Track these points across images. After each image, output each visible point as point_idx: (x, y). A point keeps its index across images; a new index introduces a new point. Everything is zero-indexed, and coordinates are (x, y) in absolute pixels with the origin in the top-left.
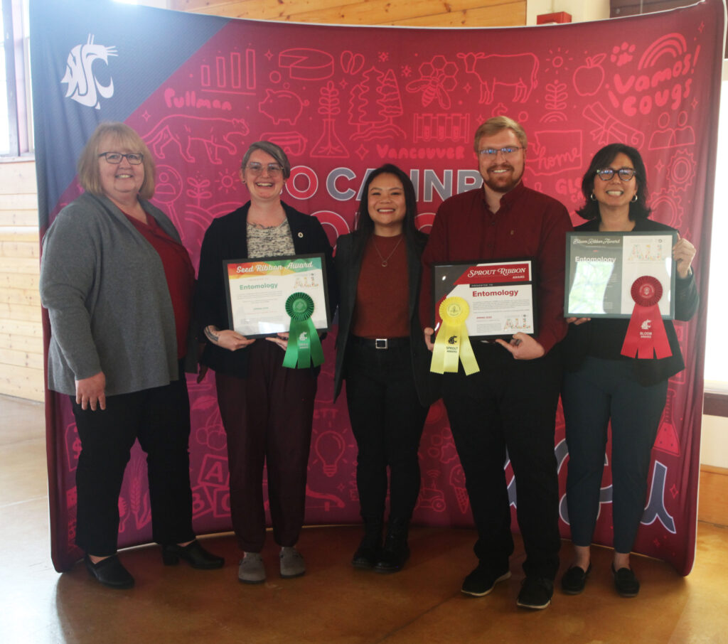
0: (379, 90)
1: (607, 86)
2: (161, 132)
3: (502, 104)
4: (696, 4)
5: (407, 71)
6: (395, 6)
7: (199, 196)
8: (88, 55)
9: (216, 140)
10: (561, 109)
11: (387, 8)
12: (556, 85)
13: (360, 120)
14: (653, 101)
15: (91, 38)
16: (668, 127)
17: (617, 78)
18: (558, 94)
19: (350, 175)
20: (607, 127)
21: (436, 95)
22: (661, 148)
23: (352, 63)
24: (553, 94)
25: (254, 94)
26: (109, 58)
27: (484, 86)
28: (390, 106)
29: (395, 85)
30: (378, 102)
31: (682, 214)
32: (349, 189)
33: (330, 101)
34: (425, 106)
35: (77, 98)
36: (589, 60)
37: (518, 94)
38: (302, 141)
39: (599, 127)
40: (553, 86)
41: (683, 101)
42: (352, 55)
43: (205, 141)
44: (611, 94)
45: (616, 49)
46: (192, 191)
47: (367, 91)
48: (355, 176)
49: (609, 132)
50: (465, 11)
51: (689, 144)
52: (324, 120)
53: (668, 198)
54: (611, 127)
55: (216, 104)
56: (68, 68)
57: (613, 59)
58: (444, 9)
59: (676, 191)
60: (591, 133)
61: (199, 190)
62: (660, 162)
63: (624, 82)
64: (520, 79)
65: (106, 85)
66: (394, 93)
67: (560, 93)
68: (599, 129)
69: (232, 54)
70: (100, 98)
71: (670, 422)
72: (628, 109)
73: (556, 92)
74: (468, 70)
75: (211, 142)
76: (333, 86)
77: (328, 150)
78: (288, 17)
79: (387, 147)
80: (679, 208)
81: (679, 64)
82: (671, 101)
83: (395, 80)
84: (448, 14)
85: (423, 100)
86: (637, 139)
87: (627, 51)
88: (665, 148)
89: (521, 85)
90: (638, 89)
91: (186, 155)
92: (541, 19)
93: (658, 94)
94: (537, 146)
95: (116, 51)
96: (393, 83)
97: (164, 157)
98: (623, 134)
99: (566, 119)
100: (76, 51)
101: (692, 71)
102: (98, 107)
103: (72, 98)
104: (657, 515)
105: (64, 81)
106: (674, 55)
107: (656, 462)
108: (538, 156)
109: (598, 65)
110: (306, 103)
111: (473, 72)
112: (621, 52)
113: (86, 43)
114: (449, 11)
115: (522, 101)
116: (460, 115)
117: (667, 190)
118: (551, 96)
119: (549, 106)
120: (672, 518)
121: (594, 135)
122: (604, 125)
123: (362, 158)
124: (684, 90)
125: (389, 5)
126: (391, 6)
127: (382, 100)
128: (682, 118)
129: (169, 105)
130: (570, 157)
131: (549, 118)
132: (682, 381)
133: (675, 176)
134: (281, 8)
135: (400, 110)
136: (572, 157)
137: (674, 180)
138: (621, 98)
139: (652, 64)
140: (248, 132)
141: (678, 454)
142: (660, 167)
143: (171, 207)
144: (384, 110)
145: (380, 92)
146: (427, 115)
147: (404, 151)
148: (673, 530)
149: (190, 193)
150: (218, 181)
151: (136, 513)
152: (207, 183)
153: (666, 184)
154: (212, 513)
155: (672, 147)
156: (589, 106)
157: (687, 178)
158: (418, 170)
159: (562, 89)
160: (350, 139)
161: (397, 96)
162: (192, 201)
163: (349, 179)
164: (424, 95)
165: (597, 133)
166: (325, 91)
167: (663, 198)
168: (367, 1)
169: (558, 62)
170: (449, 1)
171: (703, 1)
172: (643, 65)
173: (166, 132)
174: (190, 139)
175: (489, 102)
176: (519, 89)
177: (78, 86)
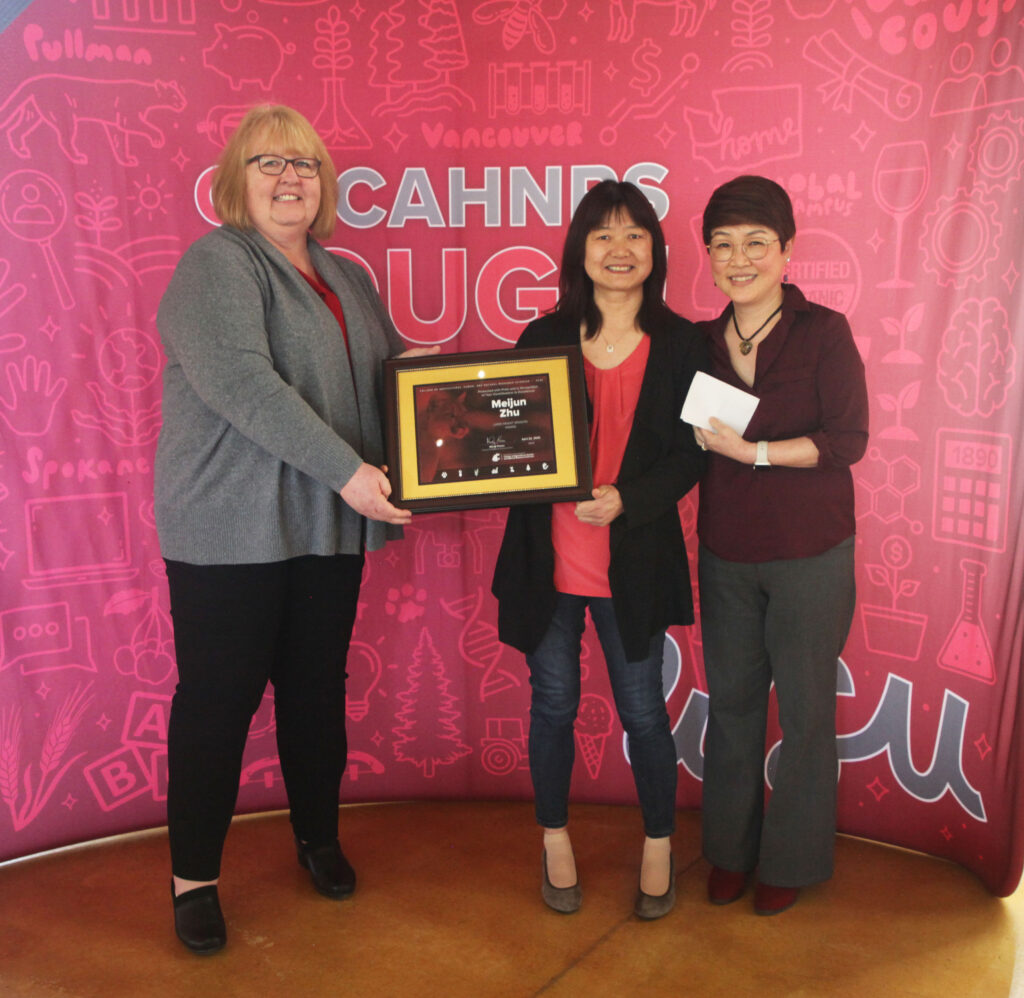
0: (423, 20)
2: (21, 108)
3: (650, 40)
7: (98, 226)
9: (125, 120)
10: (760, 46)
13: (390, 78)
16: (969, 71)
18: (754, 19)
19: (377, 181)
20: (848, 79)
21: (528, 29)
22: (958, 111)
24: (746, 18)
25: (193, 33)
27: (616, 9)
28: (445, 51)
29: (452, 11)
30: (421, 42)
31: (1000, 235)
32: (374, 207)
33: (333, 44)
34: (508, 48)
37: (681, 21)
39: (833, 77)
41: (1002, 20)
43: (104, 123)
44: (855, 12)
46: (85, 217)
48: (384, 183)
49: (853, 85)
52: (325, 80)
53: (971, 205)
54: (858, 76)
55: (123, 53)
59: (988, 192)
60: (819, 89)
62: (954, 138)
66: (451, 26)
68: (833, 81)
71: (975, 621)
73: (751, 14)
75: (117, 124)
76: (339, 16)
77: (333, 136)
79: (440, 126)
80: (995, 224)
82: (977, 20)
83: (453, 2)
85: (505, 37)
86: (909, 98)
88: (965, 110)
89: (685, 4)
91: (71, 152)
93: (949, 9)
94: (716, 117)
96: (449, 7)
97: (29, 156)
98: (881, 89)
99: (772, 66)
104: (948, 786)
107: (947, 692)
108: (720, 135)
110: (290, 49)
115: (688, 34)
116: (574, 63)
117: (969, 192)
118: (741, 21)
119: (738, 42)
120: (978, 793)
121: (825, 92)
122: (844, 72)
123: (396, 149)
127: (430, 40)
128: (998, 54)
129: (34, 57)
130: (779, 136)
131: (737, 64)
132: (1000, 547)
133: (985, 163)
135: (462, 58)
136: (783, 135)
137: (983, 170)
138: (876, 20)
140: (184, 104)
141: (991, 680)
142: (956, 149)
143: (47, 249)
144: (434, 59)
145: (425, 25)
146: (512, 65)
147: (471, 134)
148: (982, 816)
149: (82, 222)
150: (133, 198)
151: (11, 803)
152: (113, 202)
153: (967, 180)
154: (150, 791)
155: (979, 107)
156: (814, 37)
157: (1012, 165)
158: (499, 169)
159: (764, 8)
160: (373, 114)
161: (455, 31)
162: (87, 236)
163: (374, 189)
164: (506, 28)
165: (829, 89)
166: (323, 26)
167: (962, 207)
173: (30, 107)
174: (76, 119)
175: (626, 37)
176: (682, 11)
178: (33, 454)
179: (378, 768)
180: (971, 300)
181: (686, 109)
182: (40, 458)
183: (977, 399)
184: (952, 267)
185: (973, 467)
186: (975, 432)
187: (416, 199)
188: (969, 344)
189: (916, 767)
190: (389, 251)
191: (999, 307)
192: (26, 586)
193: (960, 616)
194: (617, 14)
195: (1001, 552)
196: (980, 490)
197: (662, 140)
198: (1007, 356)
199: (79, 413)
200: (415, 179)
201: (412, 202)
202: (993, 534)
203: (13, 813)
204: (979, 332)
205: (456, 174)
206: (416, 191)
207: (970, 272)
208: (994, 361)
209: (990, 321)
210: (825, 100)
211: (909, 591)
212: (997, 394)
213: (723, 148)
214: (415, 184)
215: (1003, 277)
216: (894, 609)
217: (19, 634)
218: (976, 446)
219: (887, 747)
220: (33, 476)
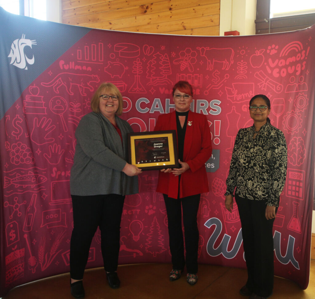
0: (161, 63)
1: (266, 64)
2: (58, 81)
3: (217, 70)
4: (306, 28)
5: (173, 54)
6: (161, 26)
7: (75, 111)
8: (22, 44)
9: (84, 85)
10: (244, 73)
11: (158, 27)
12: (242, 63)
13: (152, 76)
14: (287, 71)
15: (24, 36)
16: (294, 83)
17: (270, 60)
18: (243, 66)
19: (147, 101)
20: (265, 82)
21: (187, 66)
22: (292, 92)
23: (148, 51)
25: (102, 64)
26: (32, 45)
27: (209, 62)
28: (166, 70)
29: (168, 61)
30: (160, 68)
31: (302, 122)
32: (146, 108)
33: (138, 67)
34: (182, 70)
35: (15, 64)
36: (257, 52)
37: (225, 66)
38: (124, 85)
39: (262, 82)
40: (241, 63)
41: (302, 71)
42: (148, 47)
43: (78, 85)
44: (267, 67)
45: (269, 47)
47: (155, 63)
48: (149, 102)
49: (266, 84)
50: (192, 30)
51: (305, 91)
52: (135, 76)
53: (295, 114)
54: (268, 82)
55: (84, 68)
56: (11, 50)
57: (268, 51)
58: (182, 28)
59: (299, 112)
60: (258, 84)
61: (75, 109)
62: (291, 98)
63: (273, 62)
64: (226, 59)
65: (30, 58)
66: (168, 64)
67: (244, 66)
69: (92, 45)
70: (27, 64)
71: (296, 217)
72: (276, 74)
73: (242, 66)
74: (202, 55)
75: (82, 85)
76: (139, 60)
77: (137, 90)
78: (114, 30)
79: (164, 89)
80: (301, 119)
81: (299, 55)
82: (296, 71)
83: (168, 58)
85: (181, 67)
86: (280, 88)
89: (226, 62)
90: (280, 65)
91: (70, 92)
92: (226, 33)
93: (289, 68)
94: (233, 89)
95: (36, 42)
96: (167, 60)
97: (58, 93)
98: (273, 85)
99: (247, 78)
100: (16, 42)
101: (306, 58)
102: (26, 69)
103: (13, 64)
104: (290, 260)
105: (9, 56)
106: (297, 51)
107: (290, 235)
108: (234, 94)
110: (127, 68)
111: (204, 55)
112: (272, 49)
113: (21, 38)
114: (185, 29)
115: (226, 69)
116: (198, 75)
117: (294, 111)
118: (240, 67)
119: (239, 72)
120: (297, 262)
121: (260, 85)
122: (265, 81)
123: (152, 93)
124: (302, 66)
126: (159, 27)
127: (162, 67)
128: (301, 79)
129: (62, 68)
130: (248, 95)
131: (239, 77)
133: (298, 105)
135: (170, 72)
136: (249, 95)
138: (272, 69)
139: (286, 54)
141: (301, 233)
142: (291, 100)
143: (61, 116)
144: (163, 72)
145: (161, 64)
146: (183, 74)
148: (298, 268)
149: (71, 109)
150: (84, 104)
151: (41, 263)
152: (79, 105)
153: (294, 108)
155: (297, 91)
156: (257, 72)
157: (304, 106)
159: (245, 65)
160: (147, 85)
161: (169, 66)
162: (72, 113)
163: (146, 103)
164: (181, 65)
165: (261, 84)
166: (136, 63)
167: (293, 115)
168: (148, 24)
169: (243, 52)
170: (185, 25)
171: (310, 27)
172: (282, 55)
173: (60, 81)
174: (71, 84)
175: (211, 69)
176: (225, 64)
177: (16, 59)
178: (54, 169)
179: (141, 254)
180: (295, 137)
181: (226, 87)
182: (56, 170)
183: (297, 161)
184: (290, 129)
185: (296, 178)
186: (296, 170)
187: (157, 106)
188: (294, 148)
189: (282, 255)
190: (150, 119)
191: (302, 139)
192: (50, 204)
193: (293, 216)
194: (209, 64)
195: (303, 200)
196: (298, 184)
197: (220, 94)
198: (304, 151)
199: (67, 159)
200: (157, 101)
201: (156, 107)
202: (301, 196)
204: (297, 145)
205: (168, 100)
206: (157, 104)
207: (295, 130)
208: (300, 152)
209: (299, 143)
210: (260, 87)
212: (302, 160)
213: (235, 97)
214: (157, 102)
215: (303, 132)
217: (48, 217)
218: (296, 173)
220: (54, 175)
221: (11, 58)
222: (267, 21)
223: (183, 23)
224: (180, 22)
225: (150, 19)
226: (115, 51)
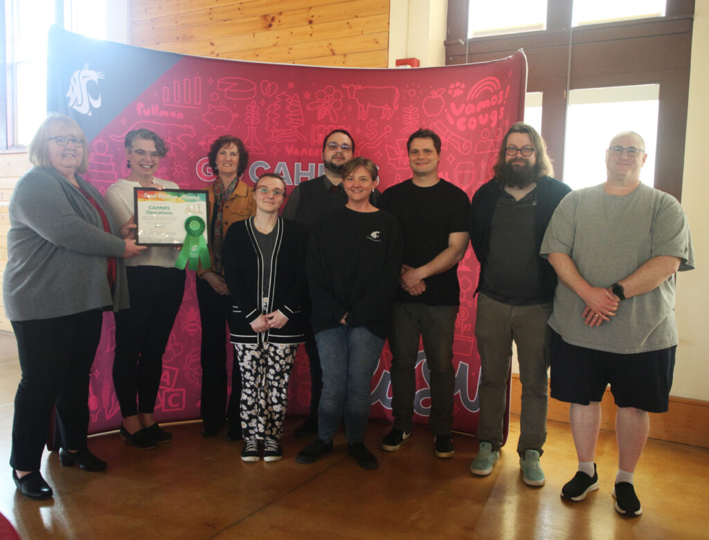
0: (288, 107)
1: (446, 110)
3: (373, 120)
4: (507, 58)
5: (307, 95)
6: (295, 50)
8: (84, 77)
9: (172, 139)
10: (414, 124)
11: (289, 51)
12: (411, 109)
13: (274, 128)
14: (478, 120)
15: (86, 66)
16: (487, 139)
17: (453, 105)
19: (267, 166)
20: (447, 138)
21: (327, 113)
22: (484, 152)
23: (268, 89)
24: (409, 114)
25: (200, 108)
26: (99, 79)
27: (361, 108)
28: (295, 119)
30: (286, 116)
33: (253, 114)
34: (319, 119)
35: (75, 107)
36: (433, 93)
37: (385, 114)
40: (409, 109)
41: (499, 122)
42: (269, 83)
44: (448, 115)
45: (452, 86)
47: (279, 108)
48: (269, 167)
49: (448, 141)
50: (345, 55)
52: (249, 128)
54: (450, 137)
55: (173, 114)
56: (70, 86)
57: (450, 92)
58: (330, 53)
62: (483, 162)
63: (457, 108)
64: (386, 104)
65: (96, 98)
66: (298, 110)
67: (414, 114)
69: (184, 79)
70: (91, 107)
72: (461, 126)
73: (411, 113)
74: (350, 96)
75: (169, 140)
76: (255, 104)
78: (218, 55)
79: (292, 147)
81: (495, 97)
82: (490, 121)
83: (299, 102)
84: (334, 57)
85: (318, 115)
86: (467, 146)
87: (459, 87)
88: (487, 152)
89: (386, 107)
90: (467, 113)
92: (399, 62)
93: (481, 116)
94: (398, 149)
95: (103, 75)
96: (298, 103)
98: (457, 142)
100: (76, 74)
101: (505, 102)
102: (90, 114)
103: (73, 108)
105: (67, 96)
106: (492, 91)
108: (399, 156)
109: (439, 96)
110: (236, 115)
111: (354, 97)
112: (456, 88)
113: (83, 69)
114: (334, 54)
115: (388, 119)
118: (407, 115)
119: (407, 122)
122: (445, 136)
123: (275, 155)
124: (499, 114)
125: (291, 49)
127: (290, 115)
128: (497, 134)
129: (140, 114)
131: (406, 130)
134: (212, 48)
135: (302, 122)
138: (456, 118)
139: (477, 96)
140: (195, 134)
142: (484, 166)
144: (291, 122)
145: (288, 109)
146: (321, 126)
147: (304, 151)
151: (106, 408)
152: (165, 170)
154: (161, 407)
155: (492, 152)
156: (433, 123)
158: (314, 164)
159: (415, 112)
160: (267, 141)
161: (300, 112)
164: (319, 112)
166: (249, 108)
168: (275, 45)
169: (412, 93)
170: (333, 48)
171: (510, 57)
172: (471, 97)
175: (364, 118)
176: (385, 111)
177: (76, 99)
181: (386, 146)
189: (470, 398)
194: (361, 110)
197: (378, 156)
200: (282, 167)
203: (106, 412)
205: (298, 165)
206: (282, 171)
211: (467, 328)
213: (400, 161)
216: (462, 336)
219: (459, 391)
221: (69, 98)
222: (463, 43)
223: (330, 44)
224: (326, 44)
225: (278, 38)
226: (218, 89)
